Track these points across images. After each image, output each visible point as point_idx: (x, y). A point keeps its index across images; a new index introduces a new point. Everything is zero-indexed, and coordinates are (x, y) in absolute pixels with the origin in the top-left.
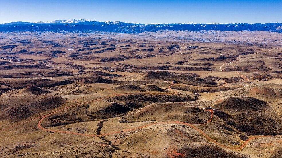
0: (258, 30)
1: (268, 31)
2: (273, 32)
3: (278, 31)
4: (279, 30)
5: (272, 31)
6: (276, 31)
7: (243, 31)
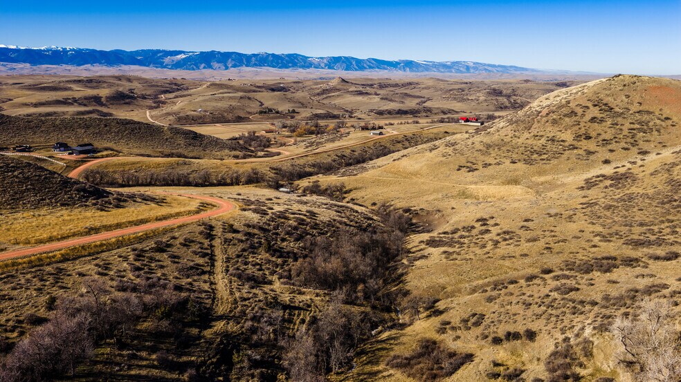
0: (125, 64)
1: (148, 66)
2: (160, 69)
3: (170, 67)
4: (170, 63)
5: (157, 67)
6: (165, 67)
7: (89, 65)
